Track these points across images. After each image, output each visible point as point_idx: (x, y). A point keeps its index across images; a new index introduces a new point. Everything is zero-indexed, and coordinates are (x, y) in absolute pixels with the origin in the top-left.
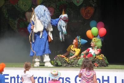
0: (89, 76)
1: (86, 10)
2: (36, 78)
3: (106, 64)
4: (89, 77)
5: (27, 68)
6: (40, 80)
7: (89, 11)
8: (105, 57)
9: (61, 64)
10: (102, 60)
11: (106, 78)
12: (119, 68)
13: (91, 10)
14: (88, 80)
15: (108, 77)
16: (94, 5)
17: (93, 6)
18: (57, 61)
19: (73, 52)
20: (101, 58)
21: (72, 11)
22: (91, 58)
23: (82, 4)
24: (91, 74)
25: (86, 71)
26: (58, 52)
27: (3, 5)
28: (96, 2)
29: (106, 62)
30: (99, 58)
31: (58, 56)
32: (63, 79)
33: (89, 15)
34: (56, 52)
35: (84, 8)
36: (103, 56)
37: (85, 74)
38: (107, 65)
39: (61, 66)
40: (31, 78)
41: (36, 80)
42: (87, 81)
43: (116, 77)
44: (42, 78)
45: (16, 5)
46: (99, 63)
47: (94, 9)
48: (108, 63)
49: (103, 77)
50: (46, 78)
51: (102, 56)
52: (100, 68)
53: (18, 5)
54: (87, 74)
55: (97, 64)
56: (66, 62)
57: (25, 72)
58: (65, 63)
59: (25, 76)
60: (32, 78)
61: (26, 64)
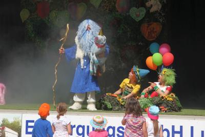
0: (136, 123)
1: (149, 28)
2: (74, 126)
3: (179, 107)
4: (136, 126)
5: (62, 111)
6: (80, 130)
7: (154, 29)
8: (177, 98)
9: (111, 107)
10: (173, 101)
11: (177, 129)
12: (198, 114)
13: (157, 28)
14: (135, 130)
15: (181, 127)
16: (161, 20)
17: (159, 22)
18: (106, 102)
19: (129, 89)
20: (171, 99)
21: (128, 29)
22: (156, 98)
23: (144, 18)
24: (139, 121)
25: (133, 116)
26: (108, 88)
27: (28, 19)
28: (164, 16)
29: (179, 104)
30: (168, 99)
31: (107, 94)
32: (114, 128)
33: (153, 35)
34: (104, 88)
35: (146, 25)
36: (174, 96)
37: (132, 121)
38: (180, 109)
39: (111, 109)
40: (67, 126)
41: (74, 130)
42: (133, 130)
43: (192, 128)
44: (83, 127)
45: (47, 18)
46: (168, 106)
47: (161, 26)
48: (181, 106)
49: (173, 127)
50: (88, 127)
51: (172, 95)
52: (169, 113)
53: (49, 18)
54: (134, 121)
55: (165, 107)
56: (118, 103)
57: (58, 117)
58: (118, 105)
59: (59, 123)
60: (69, 127)
61: (60, 106)
